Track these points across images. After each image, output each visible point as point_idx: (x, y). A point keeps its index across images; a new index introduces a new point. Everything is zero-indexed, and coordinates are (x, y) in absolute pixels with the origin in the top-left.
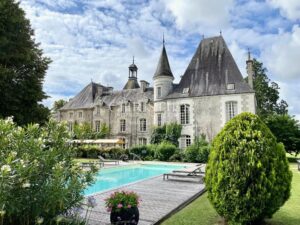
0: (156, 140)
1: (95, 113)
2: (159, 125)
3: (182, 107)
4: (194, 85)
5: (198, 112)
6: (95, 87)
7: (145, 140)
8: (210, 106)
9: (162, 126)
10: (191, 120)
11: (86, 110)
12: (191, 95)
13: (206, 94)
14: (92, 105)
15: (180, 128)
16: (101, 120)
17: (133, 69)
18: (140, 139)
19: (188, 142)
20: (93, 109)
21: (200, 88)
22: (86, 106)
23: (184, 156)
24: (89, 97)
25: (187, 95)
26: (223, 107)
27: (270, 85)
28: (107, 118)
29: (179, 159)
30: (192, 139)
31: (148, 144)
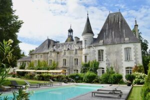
0: (84, 71)
1: (49, 55)
2: (86, 61)
3: (99, 51)
4: (106, 38)
5: (109, 54)
6: (49, 41)
7: (77, 71)
8: (116, 50)
9: (87, 63)
10: (105, 59)
11: (44, 53)
12: (104, 44)
13: (113, 43)
14: (47, 51)
15: (98, 64)
16: (53, 59)
17: (71, 31)
18: (75, 70)
19: (103, 72)
20: (48, 53)
21: (109, 40)
23: (101, 80)
24: (46, 47)
25: (102, 44)
26: (123, 51)
27: (143, 41)
28: (56, 58)
29: (97, 82)
30: (105, 70)
31: (79, 73)
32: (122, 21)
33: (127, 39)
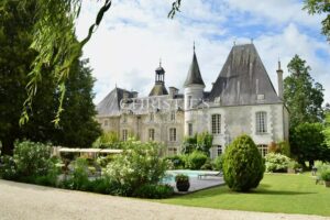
0: (188, 151)
1: (121, 121)
2: (190, 133)
3: (214, 116)
4: (225, 93)
5: (229, 122)
6: (120, 93)
7: (175, 150)
8: (241, 116)
9: (193, 137)
10: (223, 130)
11: (112, 118)
12: (222, 105)
13: (237, 104)
14: (119, 113)
15: (212, 139)
16: (129, 129)
17: (160, 72)
18: (170, 149)
19: (220, 152)
20: (119, 117)
21: (230, 98)
22: (112, 114)
23: (215, 166)
24: (114, 104)
25: (218, 104)
26: (253, 117)
28: (135, 127)
29: (210, 168)
30: (223, 149)
31: (179, 154)
32: (254, 64)
33: (260, 97)
